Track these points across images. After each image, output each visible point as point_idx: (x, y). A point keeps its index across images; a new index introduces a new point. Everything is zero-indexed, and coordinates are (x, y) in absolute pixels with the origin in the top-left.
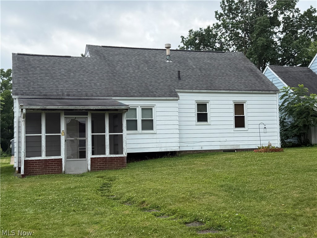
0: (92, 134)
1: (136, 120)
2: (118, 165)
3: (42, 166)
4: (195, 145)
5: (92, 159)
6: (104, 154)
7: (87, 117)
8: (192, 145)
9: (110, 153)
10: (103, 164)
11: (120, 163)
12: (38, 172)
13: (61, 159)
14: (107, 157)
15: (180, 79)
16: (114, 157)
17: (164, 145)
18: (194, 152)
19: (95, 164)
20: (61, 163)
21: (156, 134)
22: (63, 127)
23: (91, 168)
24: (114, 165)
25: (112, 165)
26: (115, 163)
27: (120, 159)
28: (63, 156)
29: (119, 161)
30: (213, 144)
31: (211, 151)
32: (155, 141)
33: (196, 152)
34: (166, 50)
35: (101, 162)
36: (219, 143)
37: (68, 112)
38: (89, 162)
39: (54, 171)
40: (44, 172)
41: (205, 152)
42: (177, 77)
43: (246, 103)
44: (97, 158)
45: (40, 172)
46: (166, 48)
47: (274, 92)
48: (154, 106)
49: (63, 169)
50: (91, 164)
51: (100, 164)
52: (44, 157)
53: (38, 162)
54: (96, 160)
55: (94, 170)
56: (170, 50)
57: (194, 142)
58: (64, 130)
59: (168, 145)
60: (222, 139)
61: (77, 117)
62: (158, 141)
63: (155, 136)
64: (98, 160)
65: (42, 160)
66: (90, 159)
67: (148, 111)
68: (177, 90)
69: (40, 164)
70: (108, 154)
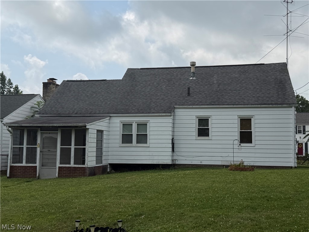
0: (60, 147)
1: (132, 135)
2: (80, 174)
3: (22, 171)
4: (194, 159)
5: (59, 167)
6: (70, 164)
7: (58, 133)
8: (191, 159)
9: (75, 164)
10: (68, 172)
11: (82, 172)
12: (19, 176)
13: (36, 166)
14: (71, 167)
15: (189, 95)
16: (77, 167)
17: (156, 158)
18: (193, 166)
19: (62, 172)
20: (36, 170)
21: (149, 147)
22: (39, 141)
23: (58, 175)
24: (77, 174)
25: (75, 174)
26: (77, 172)
27: (82, 169)
28: (37, 164)
29: (81, 171)
30: (214, 158)
31: (207, 166)
32: (148, 153)
33: (195, 166)
34: (191, 67)
35: (66, 170)
36: (221, 159)
37: (43, 129)
38: (57, 170)
39: (31, 176)
40: (24, 176)
41: (204, 166)
42: (187, 93)
43: (254, 117)
44: (64, 167)
45: (21, 176)
46: (191, 65)
47: (288, 106)
48: (148, 121)
49: (38, 175)
50: (58, 172)
51: (65, 172)
52: (24, 164)
53: (20, 168)
54: (63, 169)
55: (60, 177)
56: (195, 67)
57: (193, 157)
58: (39, 143)
59: (160, 158)
60: (224, 155)
61: (51, 133)
62: (151, 154)
63: (148, 149)
64: (64, 169)
65: (23, 166)
66: (58, 168)
67: (142, 126)
68: (176, 106)
69: (21, 170)
70: (72, 165)
